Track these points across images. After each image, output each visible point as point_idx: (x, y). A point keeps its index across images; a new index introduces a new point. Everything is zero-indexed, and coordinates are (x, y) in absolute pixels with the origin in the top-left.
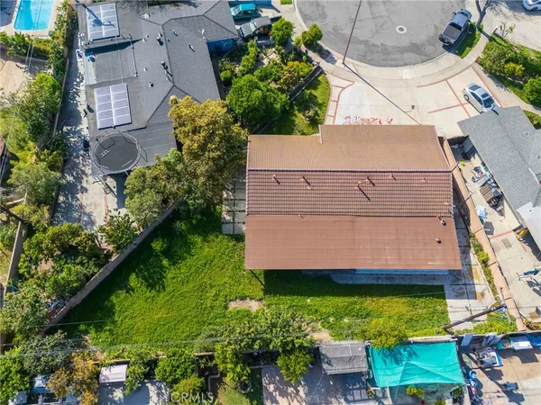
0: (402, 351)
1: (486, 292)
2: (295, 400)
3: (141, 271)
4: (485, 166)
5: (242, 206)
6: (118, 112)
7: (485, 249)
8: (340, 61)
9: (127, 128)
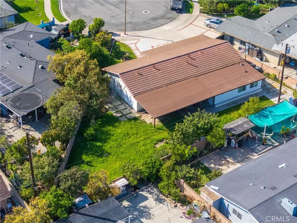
0: (265, 112)
1: (286, 90)
2: (230, 164)
3: (87, 153)
4: (243, 43)
5: (122, 107)
6: (9, 85)
7: (271, 73)
8: (122, 34)
9: (21, 90)
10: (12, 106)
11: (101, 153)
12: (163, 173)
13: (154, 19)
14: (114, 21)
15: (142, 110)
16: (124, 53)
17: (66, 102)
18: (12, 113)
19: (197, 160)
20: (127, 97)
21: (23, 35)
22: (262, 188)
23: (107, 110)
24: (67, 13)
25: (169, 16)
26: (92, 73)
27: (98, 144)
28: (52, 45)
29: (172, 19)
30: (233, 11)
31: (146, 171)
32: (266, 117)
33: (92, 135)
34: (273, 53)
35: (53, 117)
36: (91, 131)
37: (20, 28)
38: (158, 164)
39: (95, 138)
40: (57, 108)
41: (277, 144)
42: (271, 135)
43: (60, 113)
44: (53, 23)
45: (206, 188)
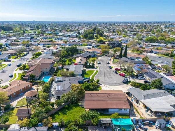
1: (138, 116)
4: (134, 96)
8: (103, 85)
13: (115, 84)
19: (87, 127)
25: (121, 84)
32: (118, 121)
42: (119, 129)
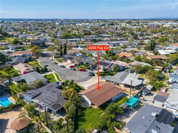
2: (125, 119)
3: (79, 121)
5: (86, 104)
6: (50, 102)
7: (124, 89)
8: (79, 83)
9: (54, 102)
10: (52, 108)
11: (84, 121)
12: (108, 125)
13: (86, 78)
14: (75, 80)
15: (93, 104)
16: (82, 88)
17: (70, 105)
18: (52, 111)
19: (114, 119)
20: (87, 101)
21: (52, 86)
22: (142, 126)
23: (81, 106)
24: (62, 79)
25: (90, 77)
26: (76, 95)
27: (82, 117)
28: (60, 88)
29: (91, 78)
30: (106, 75)
31: (102, 126)
32: (130, 102)
33: (80, 115)
34: (122, 84)
35: (67, 111)
36: (80, 113)
37: (50, 84)
38: (105, 122)
39: (81, 116)
40: (68, 107)
41: (135, 110)
43: (69, 109)
44: (58, 82)
45: (124, 129)
